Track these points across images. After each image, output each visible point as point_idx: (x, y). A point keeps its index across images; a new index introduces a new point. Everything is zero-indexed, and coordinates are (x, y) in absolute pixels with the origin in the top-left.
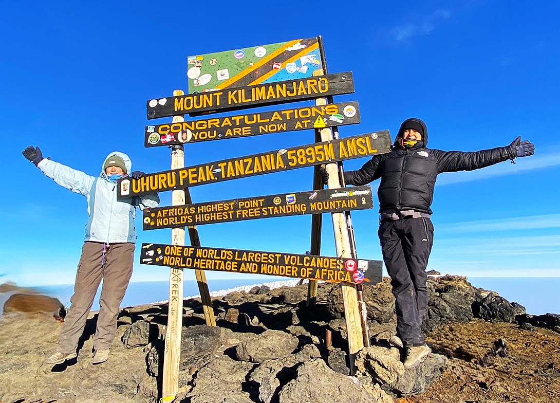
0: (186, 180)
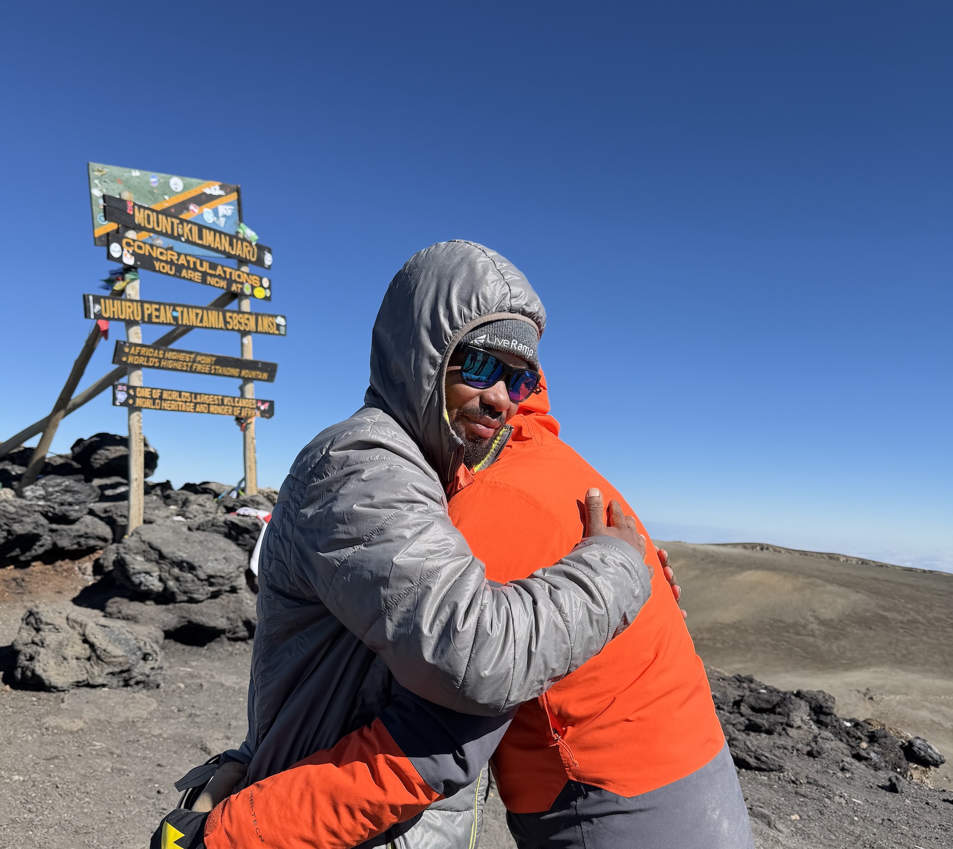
0: (150, 316)
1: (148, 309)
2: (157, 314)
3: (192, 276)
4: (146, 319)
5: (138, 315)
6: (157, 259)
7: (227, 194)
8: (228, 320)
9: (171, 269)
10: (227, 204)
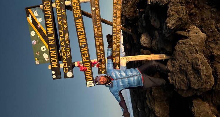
0: (87, 59)
1: (85, 60)
2: (85, 55)
3: (67, 38)
4: (89, 60)
5: (88, 64)
6: (66, 56)
7: (30, 13)
8: (77, 16)
9: (68, 49)
10: (33, 13)
